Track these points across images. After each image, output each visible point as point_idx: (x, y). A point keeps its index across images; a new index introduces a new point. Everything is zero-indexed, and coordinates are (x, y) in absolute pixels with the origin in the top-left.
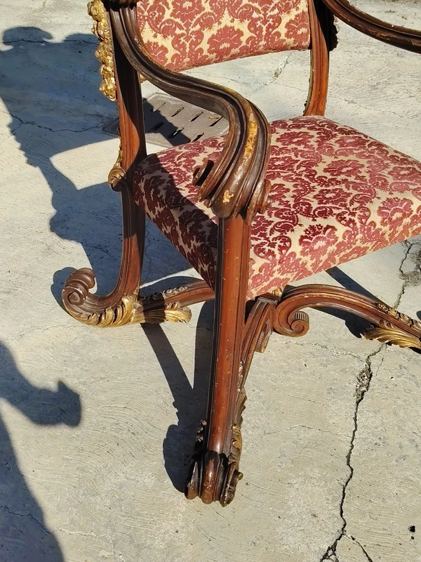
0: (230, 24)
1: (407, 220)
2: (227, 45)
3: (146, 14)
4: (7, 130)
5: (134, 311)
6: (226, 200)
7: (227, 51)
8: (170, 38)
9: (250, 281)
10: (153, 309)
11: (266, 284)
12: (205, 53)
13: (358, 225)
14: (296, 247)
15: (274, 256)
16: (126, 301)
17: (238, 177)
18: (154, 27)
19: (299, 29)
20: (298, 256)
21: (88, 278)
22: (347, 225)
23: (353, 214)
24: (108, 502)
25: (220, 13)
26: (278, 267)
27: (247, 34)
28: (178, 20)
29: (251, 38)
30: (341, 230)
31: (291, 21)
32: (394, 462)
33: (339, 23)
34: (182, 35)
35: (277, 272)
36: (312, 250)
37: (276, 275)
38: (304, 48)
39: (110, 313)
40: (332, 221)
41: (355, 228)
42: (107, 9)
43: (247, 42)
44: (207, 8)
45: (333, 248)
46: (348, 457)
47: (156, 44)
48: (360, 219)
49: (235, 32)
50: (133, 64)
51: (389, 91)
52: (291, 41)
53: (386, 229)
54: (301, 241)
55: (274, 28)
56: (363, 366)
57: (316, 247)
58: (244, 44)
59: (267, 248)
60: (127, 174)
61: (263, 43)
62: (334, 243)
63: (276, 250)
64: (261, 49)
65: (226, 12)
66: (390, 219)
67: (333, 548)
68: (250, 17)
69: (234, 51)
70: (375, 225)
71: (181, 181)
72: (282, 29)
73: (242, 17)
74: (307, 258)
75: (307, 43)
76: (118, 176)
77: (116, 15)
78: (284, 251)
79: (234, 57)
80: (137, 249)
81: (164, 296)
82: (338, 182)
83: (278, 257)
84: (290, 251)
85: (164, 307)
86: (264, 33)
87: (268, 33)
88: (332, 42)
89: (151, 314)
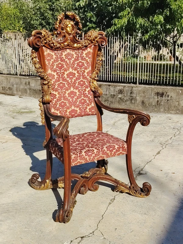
0: (74, 109)
1: (114, 151)
2: (74, 113)
3: (52, 106)
4: (21, 147)
5: (49, 184)
6: (58, 133)
7: (74, 115)
8: (59, 111)
9: (72, 161)
10: (55, 183)
11: (76, 162)
12: (68, 115)
13: (100, 150)
14: (83, 153)
15: (78, 155)
16: (47, 181)
17: (61, 129)
18: (54, 109)
19: (92, 110)
20: (84, 156)
21: (38, 175)
22: (97, 150)
23: (99, 148)
24: (36, 224)
25: (71, 106)
26: (79, 158)
27: (79, 111)
28: (60, 107)
29: (80, 112)
30: (95, 151)
31: (90, 108)
32: (115, 217)
33: (103, 109)
34: (62, 111)
35: (79, 159)
36: (88, 155)
37: (79, 160)
38: (94, 115)
39: (43, 186)
40: (93, 149)
41: (99, 151)
42: (43, 105)
43: (79, 113)
44: (68, 105)
45: (93, 155)
46: (103, 215)
47: (55, 112)
48: (101, 149)
49: (76, 111)
50: (48, 116)
51: (141, 136)
52: (90, 113)
53: (108, 152)
54: (85, 152)
55: (86, 110)
56: (113, 197)
57: (89, 154)
58: (78, 113)
59: (76, 153)
60: (47, 143)
61: (83, 113)
62: (94, 154)
63: (78, 154)
64: (83, 115)
65: (73, 106)
66: (109, 150)
67: (93, 232)
68: (79, 107)
69: (76, 115)
70: (105, 151)
71: (59, 142)
72: (88, 110)
73: (77, 107)
74: (87, 157)
75: (95, 113)
76: (45, 144)
77: (45, 106)
78: (80, 154)
79: (76, 117)
80: (50, 164)
81: (58, 180)
82: (98, 142)
83: (79, 155)
84: (82, 154)
85: (58, 183)
86: (83, 111)
87: (84, 111)
88: (102, 113)
89: (54, 185)
